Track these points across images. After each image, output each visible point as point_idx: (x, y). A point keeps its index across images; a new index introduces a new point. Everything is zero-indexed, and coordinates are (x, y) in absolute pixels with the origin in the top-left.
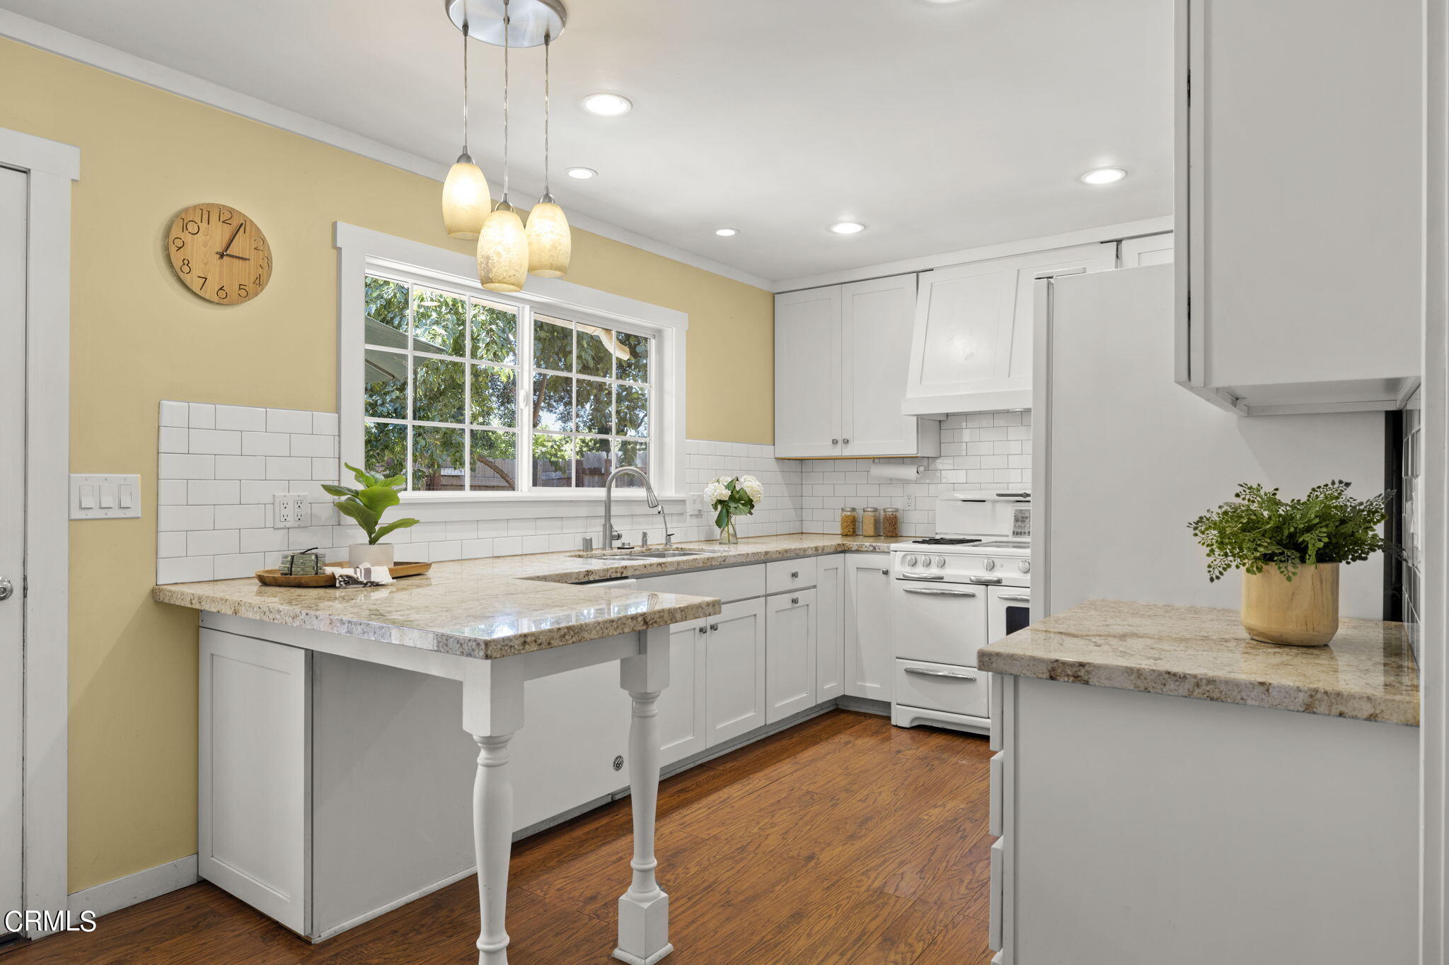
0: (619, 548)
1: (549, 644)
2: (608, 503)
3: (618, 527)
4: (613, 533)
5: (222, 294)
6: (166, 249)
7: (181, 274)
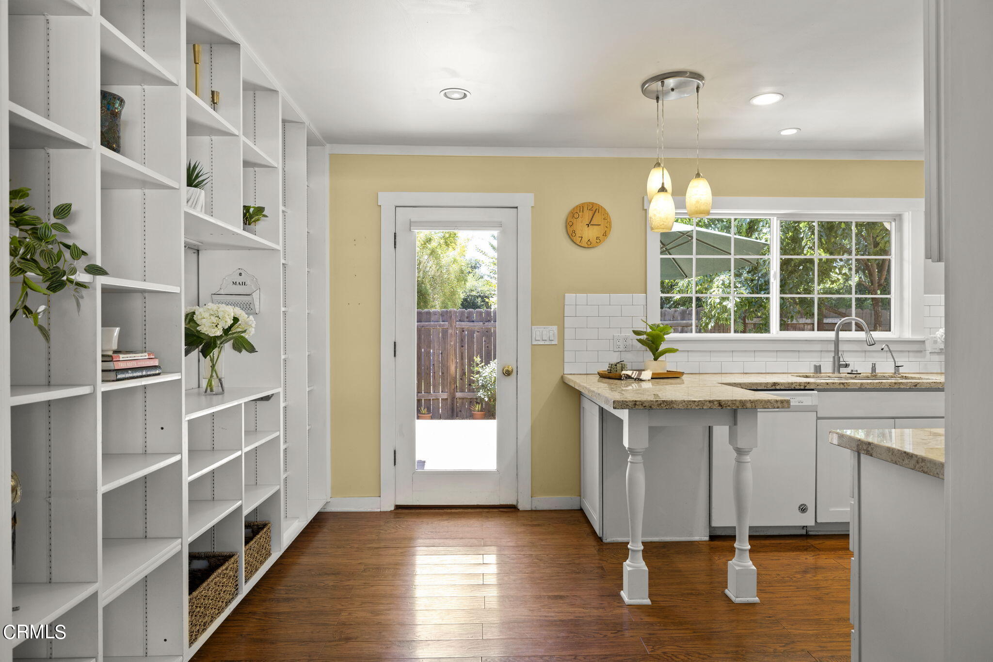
0: (848, 373)
1: (651, 407)
2: (837, 342)
3: (846, 358)
4: (841, 363)
5: (589, 243)
6: (566, 227)
7: (572, 237)
